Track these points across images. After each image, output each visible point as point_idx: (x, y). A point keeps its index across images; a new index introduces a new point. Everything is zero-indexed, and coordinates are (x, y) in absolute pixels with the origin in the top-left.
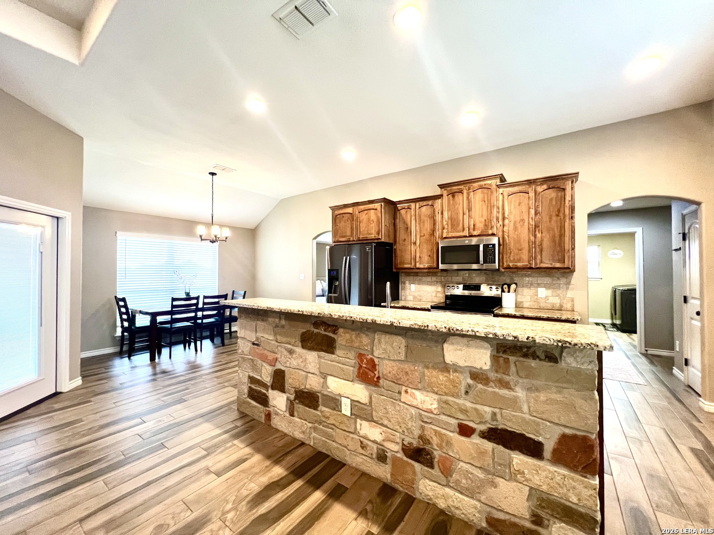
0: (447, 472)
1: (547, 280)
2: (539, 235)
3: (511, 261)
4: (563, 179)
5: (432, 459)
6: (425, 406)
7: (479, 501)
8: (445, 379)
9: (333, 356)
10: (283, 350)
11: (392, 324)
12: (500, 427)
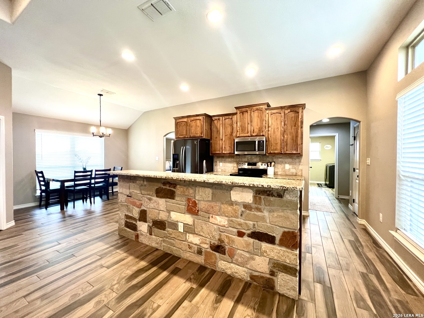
0: (232, 256)
1: (290, 160)
2: (286, 136)
3: (272, 150)
4: (298, 107)
5: (225, 250)
6: (222, 223)
7: (247, 268)
8: (231, 209)
9: (174, 200)
10: (145, 199)
11: (204, 182)
12: (257, 231)
